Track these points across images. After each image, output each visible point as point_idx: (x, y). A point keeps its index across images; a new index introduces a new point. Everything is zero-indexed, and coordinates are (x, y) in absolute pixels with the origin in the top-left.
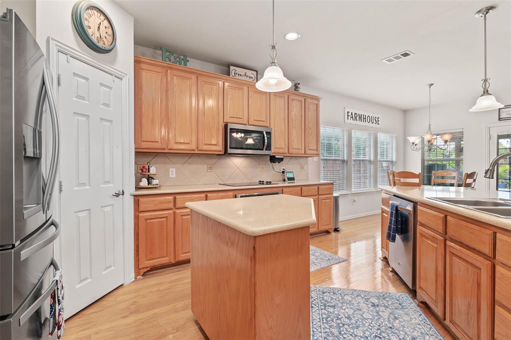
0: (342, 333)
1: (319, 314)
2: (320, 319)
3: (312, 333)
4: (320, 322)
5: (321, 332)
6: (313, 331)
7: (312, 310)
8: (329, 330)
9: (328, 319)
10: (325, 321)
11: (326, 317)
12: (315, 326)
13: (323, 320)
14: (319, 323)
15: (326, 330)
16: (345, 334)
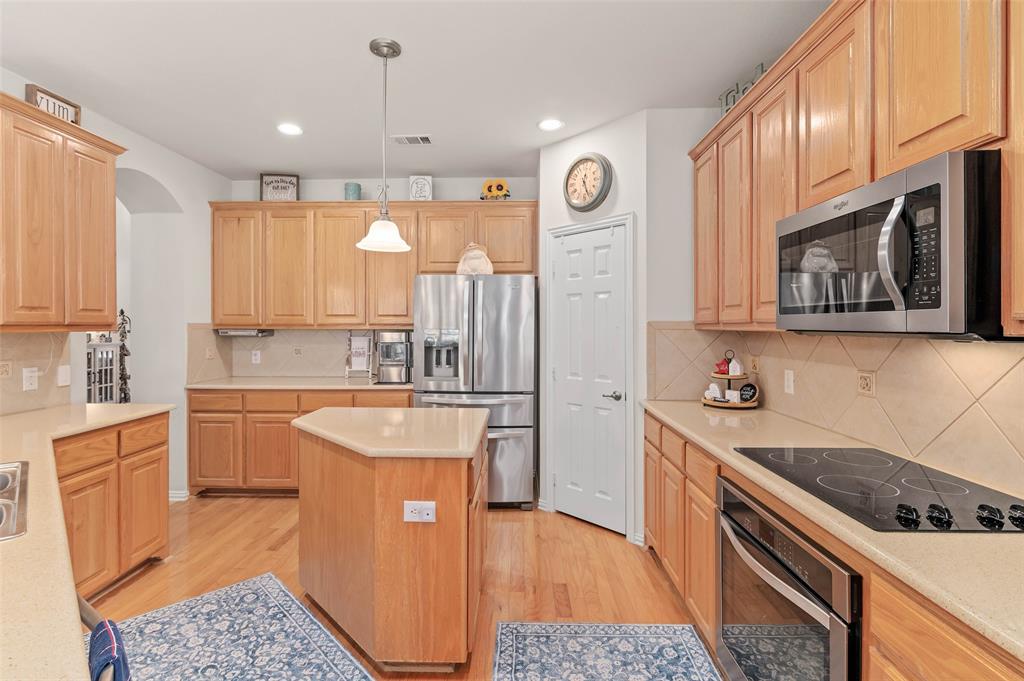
0: (286, 667)
1: (343, 673)
2: (336, 666)
3: (332, 637)
4: (332, 661)
5: (320, 647)
6: (332, 641)
7: (361, 671)
8: (310, 657)
9: (320, 674)
10: (325, 666)
11: (328, 676)
12: (335, 649)
13: (329, 666)
14: (332, 657)
15: (314, 655)
16: (281, 669)
